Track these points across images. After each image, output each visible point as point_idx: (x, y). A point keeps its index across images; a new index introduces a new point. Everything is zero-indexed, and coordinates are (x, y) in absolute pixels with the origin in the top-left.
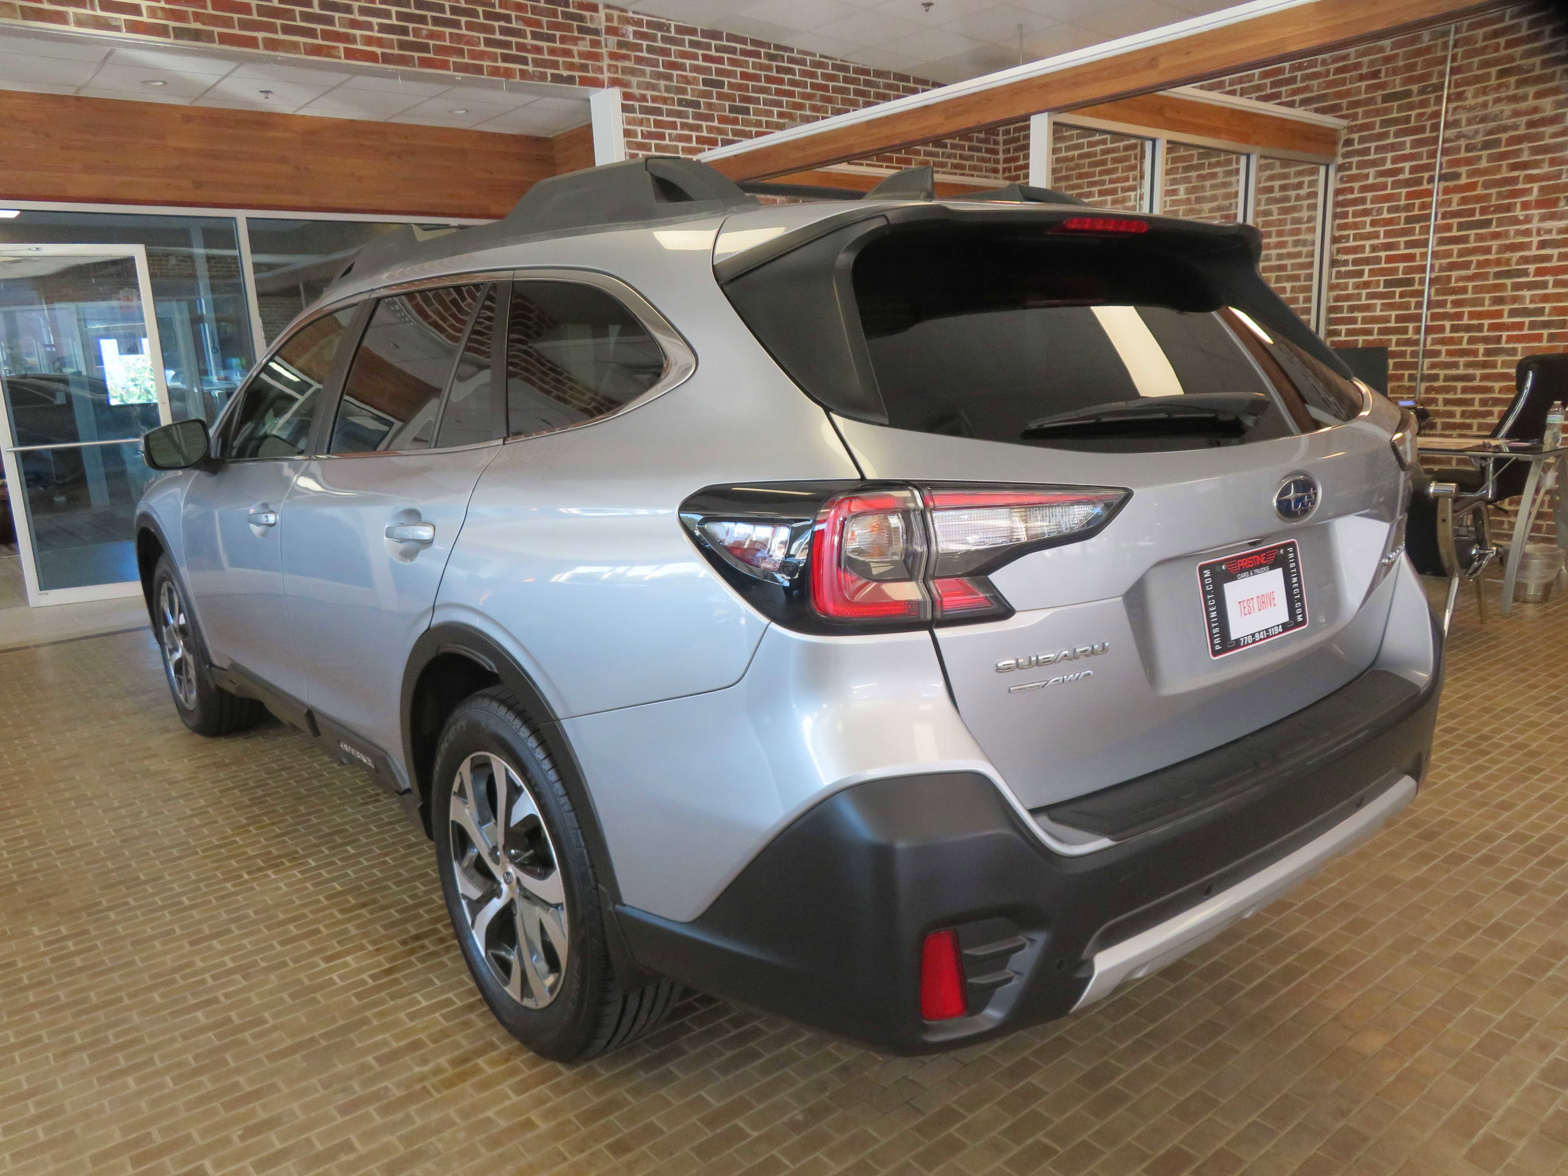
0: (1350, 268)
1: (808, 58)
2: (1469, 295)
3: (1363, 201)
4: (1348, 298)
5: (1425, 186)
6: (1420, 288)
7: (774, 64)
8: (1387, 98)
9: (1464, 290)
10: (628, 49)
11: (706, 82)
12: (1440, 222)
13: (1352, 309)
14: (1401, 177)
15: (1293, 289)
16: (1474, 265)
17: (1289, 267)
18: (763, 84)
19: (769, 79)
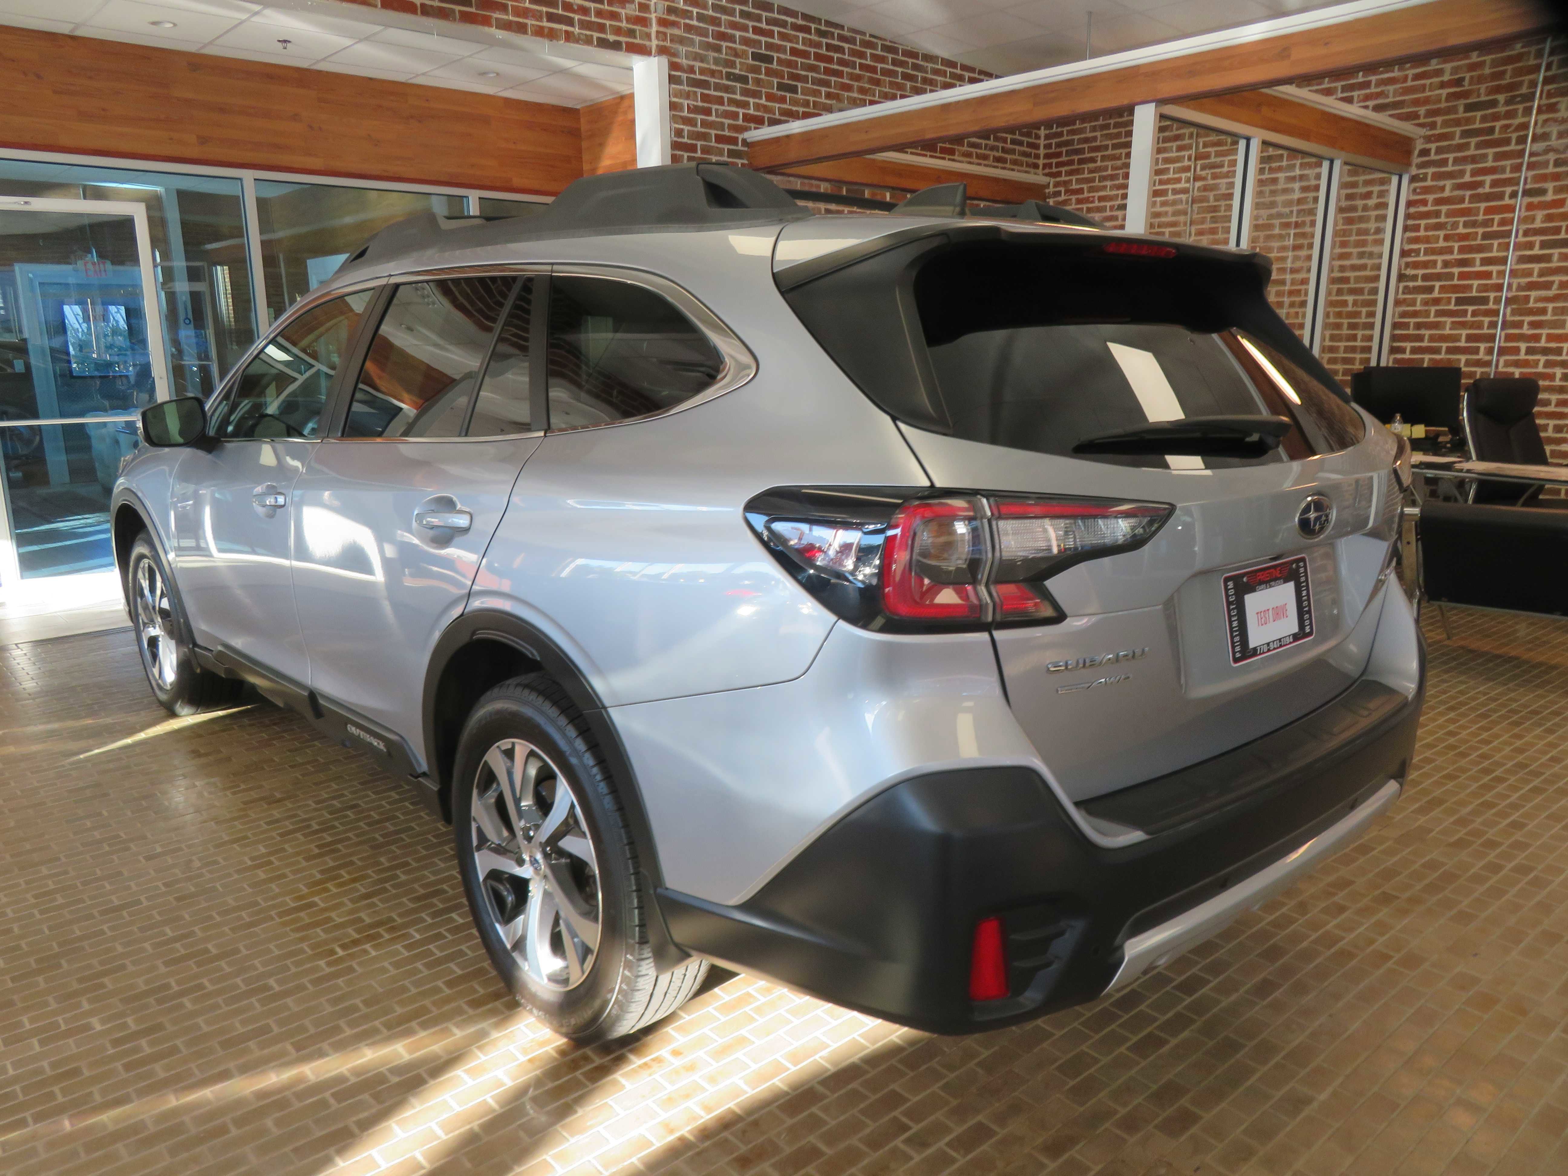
0: (1419, 283)
1: (858, 37)
2: (1549, 317)
3: (1437, 214)
4: (1415, 314)
5: (1507, 201)
6: (1495, 307)
7: (824, 41)
8: (1469, 108)
9: (1543, 311)
10: (677, 16)
11: (755, 57)
12: (1521, 239)
13: (1418, 326)
14: (1480, 190)
15: (1355, 303)
16: (1555, 286)
17: (1352, 280)
18: (812, 62)
19: (818, 57)
